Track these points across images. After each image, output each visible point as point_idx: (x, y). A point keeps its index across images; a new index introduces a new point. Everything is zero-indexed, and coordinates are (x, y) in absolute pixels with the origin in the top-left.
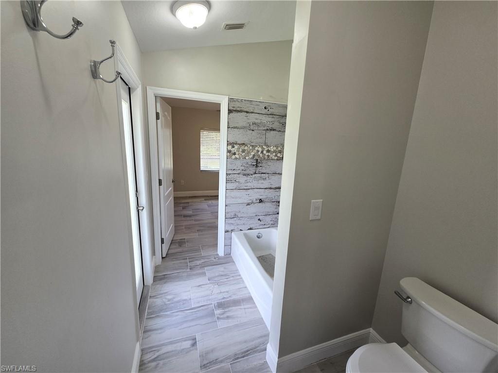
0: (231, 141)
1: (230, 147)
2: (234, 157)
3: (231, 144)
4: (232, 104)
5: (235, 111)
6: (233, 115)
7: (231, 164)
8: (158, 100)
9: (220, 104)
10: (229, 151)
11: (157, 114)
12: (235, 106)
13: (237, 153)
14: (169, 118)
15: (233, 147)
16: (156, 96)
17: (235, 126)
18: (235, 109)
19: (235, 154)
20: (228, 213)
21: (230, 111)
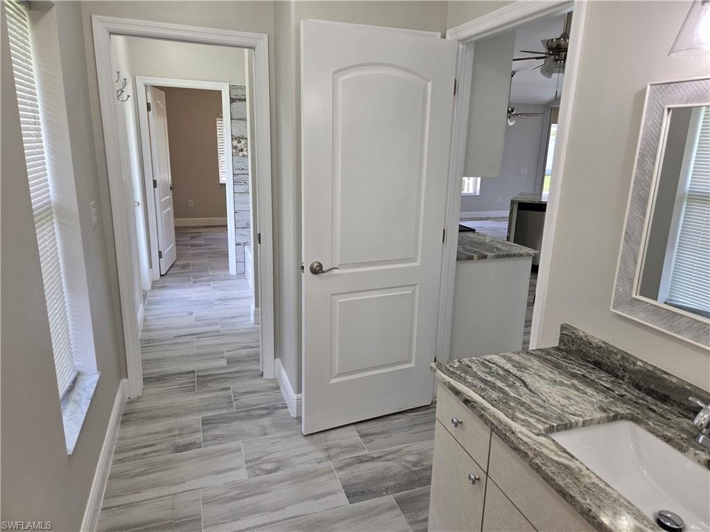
0: (237, 134)
1: (235, 143)
2: (241, 154)
3: (236, 139)
4: (234, 93)
5: (238, 100)
6: (235, 104)
7: (238, 162)
8: (149, 89)
9: (220, 92)
10: (234, 147)
11: (148, 105)
12: (238, 94)
13: (245, 149)
14: (162, 107)
15: (239, 142)
16: (146, 86)
17: (240, 117)
18: (238, 98)
19: (242, 150)
20: (238, 221)
21: (232, 100)
